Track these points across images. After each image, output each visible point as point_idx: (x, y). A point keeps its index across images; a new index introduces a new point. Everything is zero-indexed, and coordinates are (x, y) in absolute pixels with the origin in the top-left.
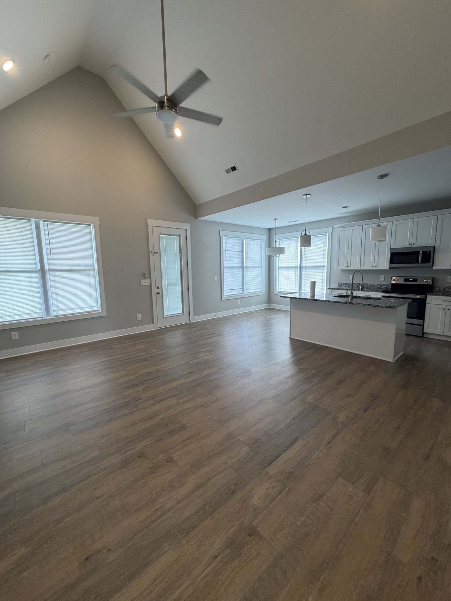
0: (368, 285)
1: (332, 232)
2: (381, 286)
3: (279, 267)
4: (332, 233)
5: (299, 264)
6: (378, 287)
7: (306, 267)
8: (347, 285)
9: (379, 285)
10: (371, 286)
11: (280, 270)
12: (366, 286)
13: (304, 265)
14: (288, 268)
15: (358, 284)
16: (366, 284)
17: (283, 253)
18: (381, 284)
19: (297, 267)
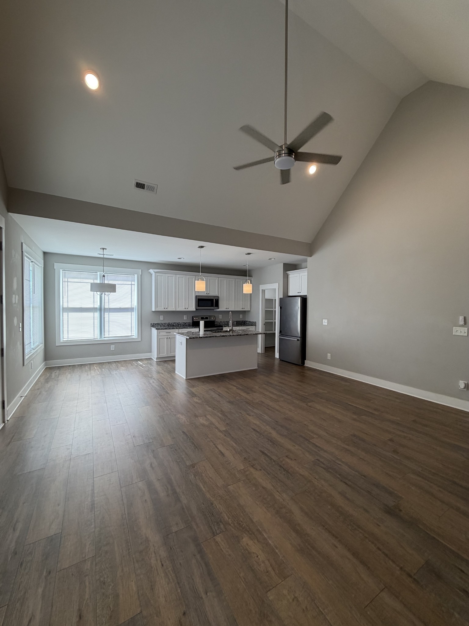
0: (176, 324)
2: (185, 324)
3: (63, 308)
4: (141, 275)
5: (99, 305)
6: (183, 325)
7: (110, 309)
8: (159, 325)
9: (184, 323)
10: (178, 324)
12: (175, 324)
13: (107, 305)
15: (168, 323)
16: (175, 323)
17: (114, 291)
18: (185, 322)
19: (96, 308)
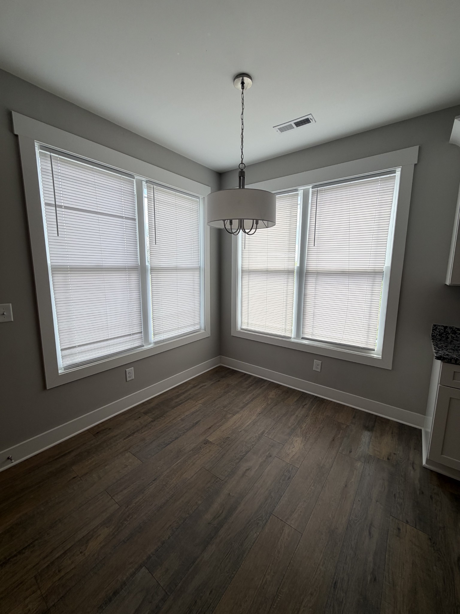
1: (416, 163)
3: (242, 271)
4: (415, 165)
5: (297, 264)
7: (319, 274)
11: (246, 278)
13: (312, 265)
14: (268, 272)
19: (292, 272)
